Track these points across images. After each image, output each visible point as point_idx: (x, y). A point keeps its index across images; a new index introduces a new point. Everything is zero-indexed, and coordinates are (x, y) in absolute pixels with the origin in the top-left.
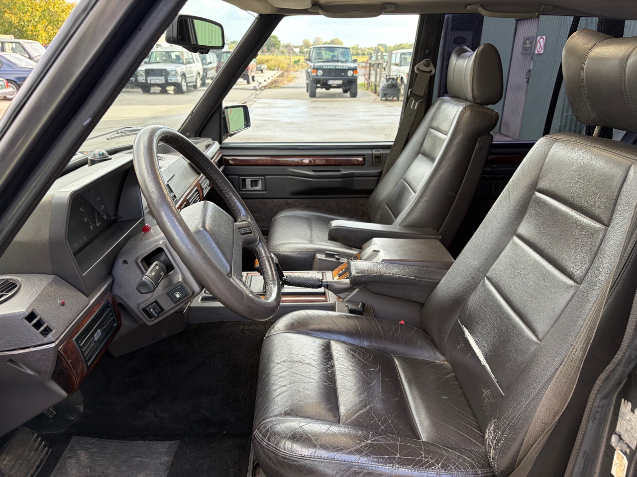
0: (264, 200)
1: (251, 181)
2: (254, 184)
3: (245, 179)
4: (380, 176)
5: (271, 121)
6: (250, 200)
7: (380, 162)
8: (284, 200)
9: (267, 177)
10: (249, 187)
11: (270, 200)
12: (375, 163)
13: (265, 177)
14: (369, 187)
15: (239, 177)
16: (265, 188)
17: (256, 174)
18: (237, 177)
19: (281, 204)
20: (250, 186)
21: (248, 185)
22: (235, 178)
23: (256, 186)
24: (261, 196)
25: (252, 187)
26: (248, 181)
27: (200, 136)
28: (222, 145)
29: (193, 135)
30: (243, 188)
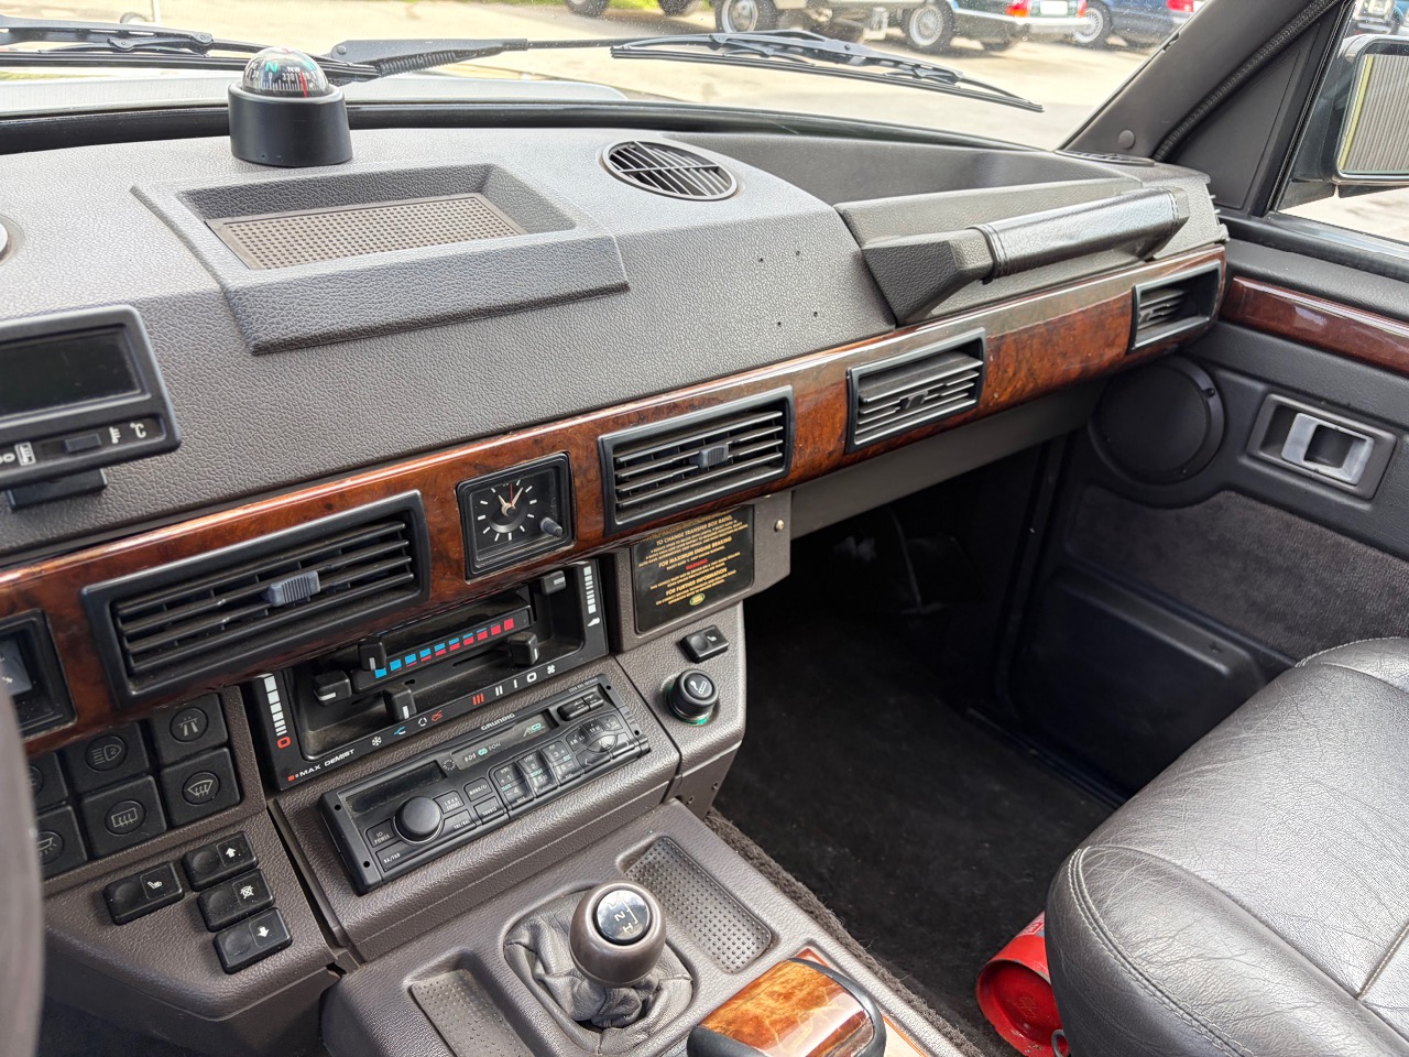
0: (1343, 539)
1: (1320, 428)
2: (1330, 446)
3: (1297, 411)
6: (1271, 511)
10: (1294, 449)
13: (1399, 437)
15: (1265, 394)
16: (1377, 486)
17: (1355, 404)
18: (1260, 387)
20: (1303, 451)
21: (1297, 442)
22: (1252, 391)
23: (1337, 463)
24: (1334, 518)
25: (1307, 458)
26: (1303, 427)
27: (1171, 158)
28: (1254, 224)
29: (1144, 145)
30: (1265, 445)
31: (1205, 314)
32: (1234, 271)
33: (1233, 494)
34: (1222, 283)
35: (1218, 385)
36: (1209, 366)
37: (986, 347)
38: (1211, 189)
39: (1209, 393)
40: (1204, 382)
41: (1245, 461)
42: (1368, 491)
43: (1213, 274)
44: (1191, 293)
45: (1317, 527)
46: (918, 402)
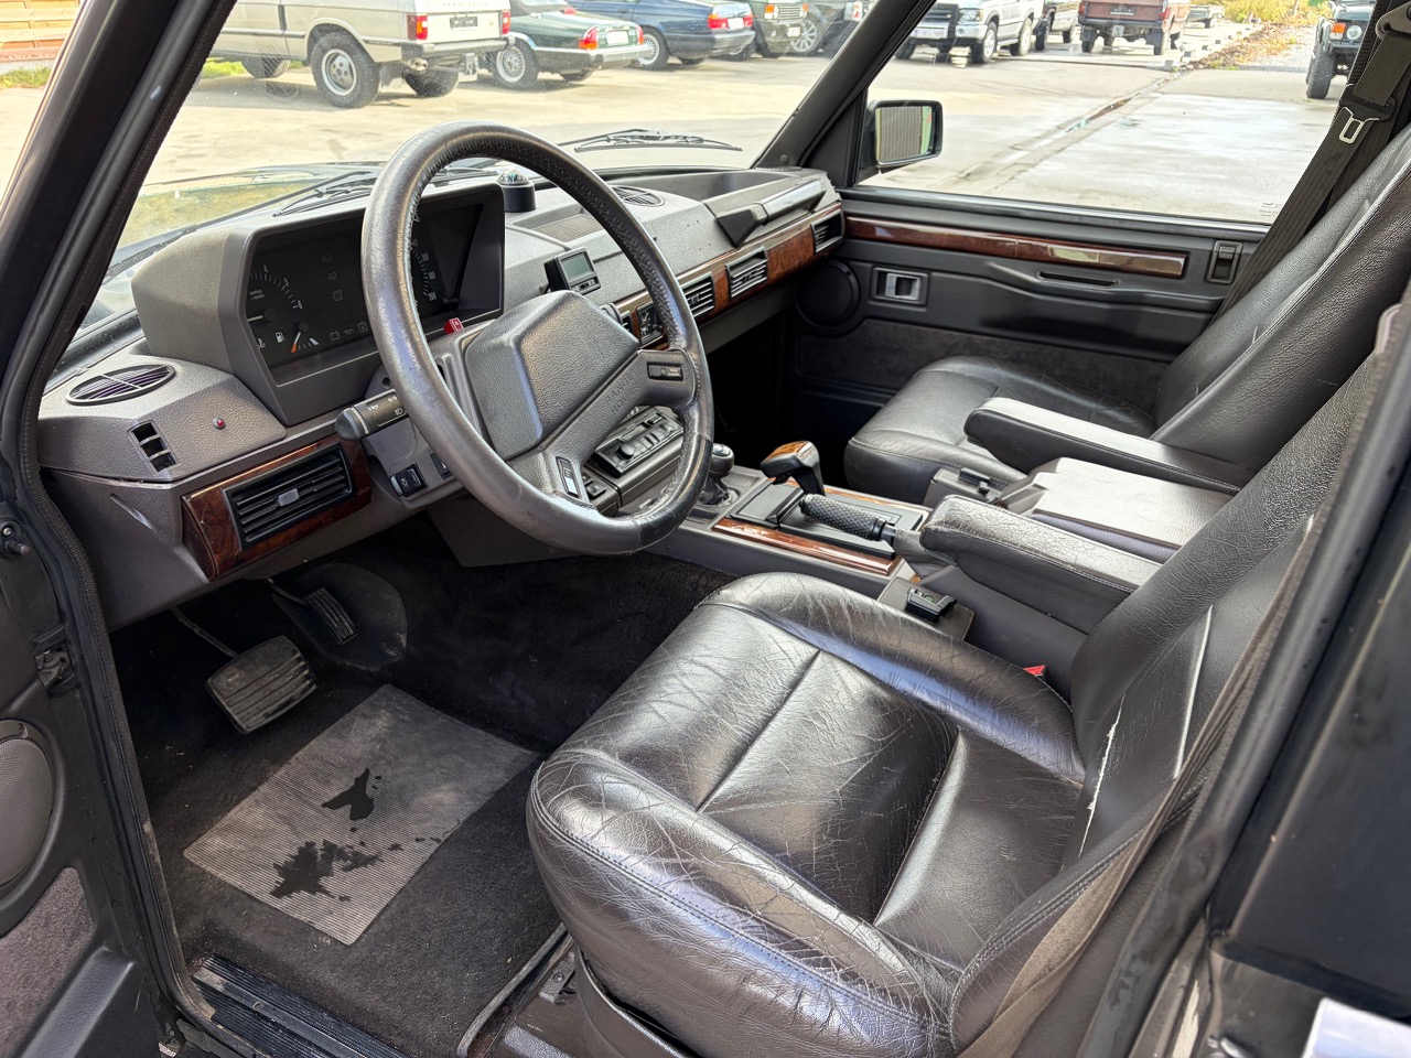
0: (919, 328)
1: (898, 279)
2: (904, 286)
3: (887, 273)
4: (1214, 312)
5: (1169, 151)
6: (887, 323)
7: (1227, 278)
8: (964, 334)
9: (934, 274)
10: (890, 292)
11: (932, 330)
12: (1213, 277)
13: (929, 274)
14: (1181, 337)
16: (926, 300)
17: (910, 264)
18: (869, 265)
19: (955, 344)
20: (893, 291)
21: (890, 287)
22: (866, 268)
23: (909, 293)
24: (913, 319)
25: (897, 293)
26: (891, 279)
27: (806, 165)
28: (850, 191)
29: (793, 161)
30: (878, 293)
31: (838, 235)
32: (847, 214)
33: (868, 320)
34: (843, 220)
35: (852, 270)
36: (846, 261)
37: (766, 254)
38: (829, 177)
39: (848, 274)
40: (845, 269)
41: (871, 303)
42: (923, 302)
43: (838, 216)
44: (832, 226)
45: (907, 326)
46: (748, 279)
